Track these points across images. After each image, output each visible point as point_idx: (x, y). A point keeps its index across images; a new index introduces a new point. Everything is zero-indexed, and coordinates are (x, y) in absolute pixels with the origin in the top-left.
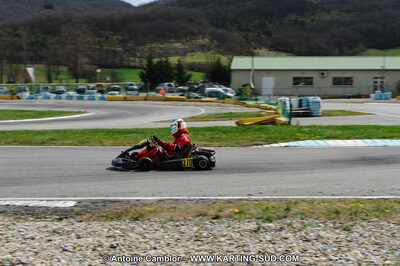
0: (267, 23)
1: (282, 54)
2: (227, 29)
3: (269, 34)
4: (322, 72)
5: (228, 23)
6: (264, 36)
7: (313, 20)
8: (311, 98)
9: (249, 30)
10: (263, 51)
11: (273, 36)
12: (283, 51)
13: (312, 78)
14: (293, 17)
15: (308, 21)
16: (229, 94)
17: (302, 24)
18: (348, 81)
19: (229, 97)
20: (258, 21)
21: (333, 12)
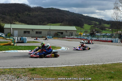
0: (19, 14)
1: (23, 24)
2: (6, 15)
3: (19, 17)
4: (33, 30)
5: (6, 13)
6: (17, 18)
7: (33, 14)
8: (24, 38)
9: (13, 16)
10: (17, 23)
11: (20, 18)
12: (24, 23)
13: (29, 31)
14: (27, 13)
15: (31, 14)
16: (3, 36)
17: (29, 15)
18: (40, 33)
19: (3, 37)
20: (16, 13)
21: (39, 12)
